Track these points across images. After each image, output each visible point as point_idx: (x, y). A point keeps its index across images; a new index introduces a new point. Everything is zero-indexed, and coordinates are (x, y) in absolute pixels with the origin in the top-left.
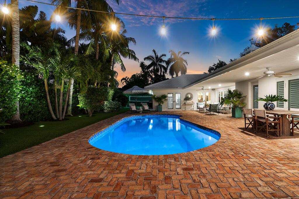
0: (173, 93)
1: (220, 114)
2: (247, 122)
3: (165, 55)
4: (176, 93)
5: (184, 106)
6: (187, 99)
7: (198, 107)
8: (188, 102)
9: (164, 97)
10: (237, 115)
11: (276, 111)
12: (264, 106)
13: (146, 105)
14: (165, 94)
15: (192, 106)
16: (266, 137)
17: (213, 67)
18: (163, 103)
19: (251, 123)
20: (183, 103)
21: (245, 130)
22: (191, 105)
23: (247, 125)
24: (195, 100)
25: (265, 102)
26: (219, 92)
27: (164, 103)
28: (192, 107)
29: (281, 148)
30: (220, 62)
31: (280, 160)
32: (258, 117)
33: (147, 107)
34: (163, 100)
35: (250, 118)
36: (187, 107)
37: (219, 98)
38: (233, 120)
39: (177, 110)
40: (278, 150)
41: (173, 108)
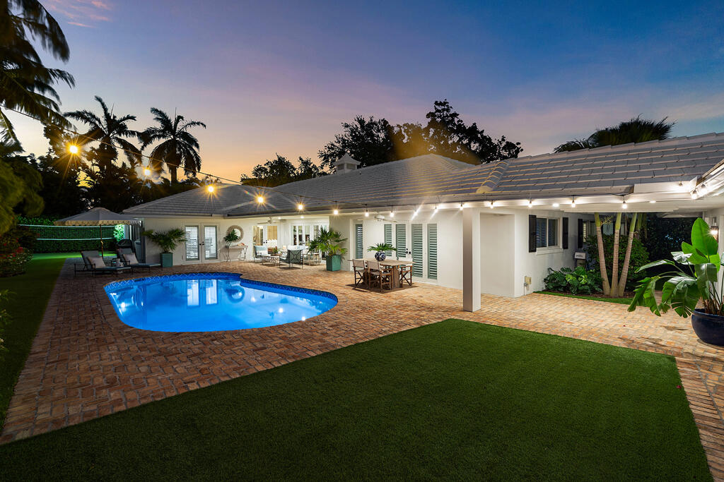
0: (198, 226)
1: (305, 267)
2: (358, 276)
3: (133, 118)
4: (205, 226)
5: (224, 253)
6: (231, 237)
7: (256, 254)
8: (233, 244)
9: (178, 234)
10: (334, 267)
11: (387, 262)
12: (376, 256)
13: (130, 254)
14: (180, 228)
15: (243, 252)
16: (380, 292)
17: (266, 167)
18: (173, 246)
19: (362, 278)
20: (223, 246)
21: (355, 286)
22: (240, 250)
23: (358, 280)
24: (247, 240)
25: (377, 252)
26: (295, 227)
27: (177, 248)
28: (243, 255)
29: (395, 299)
30: (279, 159)
31: (397, 308)
32: (371, 270)
33: (133, 260)
34: (175, 241)
35: (361, 271)
36: (231, 254)
37: (295, 236)
38: (332, 274)
39: (208, 262)
40: (394, 302)
41: (198, 259)
